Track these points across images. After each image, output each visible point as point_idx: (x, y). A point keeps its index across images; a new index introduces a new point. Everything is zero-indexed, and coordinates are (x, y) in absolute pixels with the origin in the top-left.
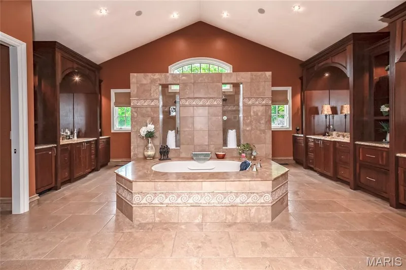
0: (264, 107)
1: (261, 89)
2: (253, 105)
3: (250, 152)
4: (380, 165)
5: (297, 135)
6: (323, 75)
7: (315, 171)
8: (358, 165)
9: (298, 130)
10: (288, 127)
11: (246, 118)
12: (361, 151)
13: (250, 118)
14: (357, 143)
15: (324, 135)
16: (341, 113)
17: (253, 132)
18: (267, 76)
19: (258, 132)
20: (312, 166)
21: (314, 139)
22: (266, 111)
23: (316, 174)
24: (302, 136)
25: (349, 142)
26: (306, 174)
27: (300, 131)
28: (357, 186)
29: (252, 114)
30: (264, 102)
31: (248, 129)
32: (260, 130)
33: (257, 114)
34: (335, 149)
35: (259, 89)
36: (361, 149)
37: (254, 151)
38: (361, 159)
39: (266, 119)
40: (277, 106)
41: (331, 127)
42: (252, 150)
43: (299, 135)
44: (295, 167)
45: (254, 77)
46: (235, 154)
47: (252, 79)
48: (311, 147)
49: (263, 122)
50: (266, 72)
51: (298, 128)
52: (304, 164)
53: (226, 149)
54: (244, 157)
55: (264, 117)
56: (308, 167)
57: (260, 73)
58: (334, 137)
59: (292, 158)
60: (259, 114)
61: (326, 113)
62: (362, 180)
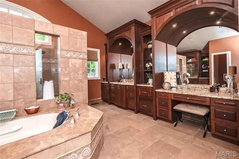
0: (81, 61)
1: (78, 45)
2: (71, 57)
3: (68, 101)
4: (149, 97)
5: (104, 82)
6: (118, 44)
7: (115, 105)
8: (138, 98)
9: (104, 79)
10: (98, 77)
11: (64, 69)
12: (139, 90)
13: (68, 69)
14: (138, 85)
15: (119, 82)
16: (127, 68)
17: (71, 82)
18: (84, 35)
19: (76, 82)
20: (114, 102)
21: (114, 84)
22: (83, 64)
23: (116, 107)
24: (107, 82)
25: (134, 85)
26: (110, 109)
27: (106, 80)
28: (138, 111)
29: (70, 65)
30: (81, 56)
31: (66, 79)
32: (78, 80)
33: (75, 67)
34: (126, 89)
35: (76, 44)
36: (139, 89)
37: (72, 100)
38: (140, 95)
39: (83, 70)
40: (90, 62)
41: (122, 76)
42: (70, 99)
43: (105, 82)
44: (103, 104)
45: (71, 32)
46: (53, 105)
47: (70, 34)
48: (112, 90)
49: (80, 72)
50: (82, 31)
51: (104, 78)
52: (109, 102)
53: (42, 102)
54: (61, 107)
55: (81, 69)
56: (111, 103)
57: (77, 31)
58: (125, 82)
59: (100, 98)
60: (77, 66)
61: (120, 68)
62: (140, 107)
